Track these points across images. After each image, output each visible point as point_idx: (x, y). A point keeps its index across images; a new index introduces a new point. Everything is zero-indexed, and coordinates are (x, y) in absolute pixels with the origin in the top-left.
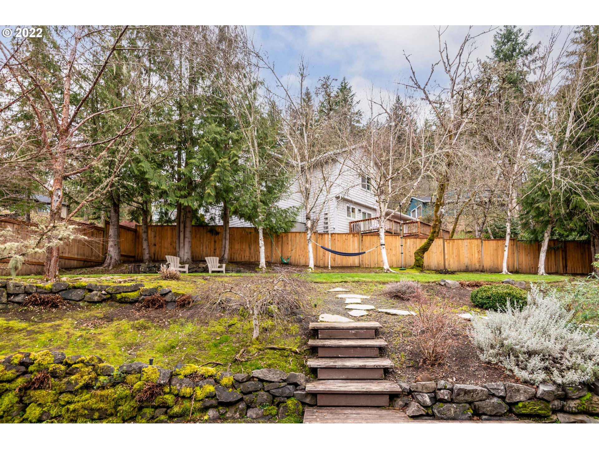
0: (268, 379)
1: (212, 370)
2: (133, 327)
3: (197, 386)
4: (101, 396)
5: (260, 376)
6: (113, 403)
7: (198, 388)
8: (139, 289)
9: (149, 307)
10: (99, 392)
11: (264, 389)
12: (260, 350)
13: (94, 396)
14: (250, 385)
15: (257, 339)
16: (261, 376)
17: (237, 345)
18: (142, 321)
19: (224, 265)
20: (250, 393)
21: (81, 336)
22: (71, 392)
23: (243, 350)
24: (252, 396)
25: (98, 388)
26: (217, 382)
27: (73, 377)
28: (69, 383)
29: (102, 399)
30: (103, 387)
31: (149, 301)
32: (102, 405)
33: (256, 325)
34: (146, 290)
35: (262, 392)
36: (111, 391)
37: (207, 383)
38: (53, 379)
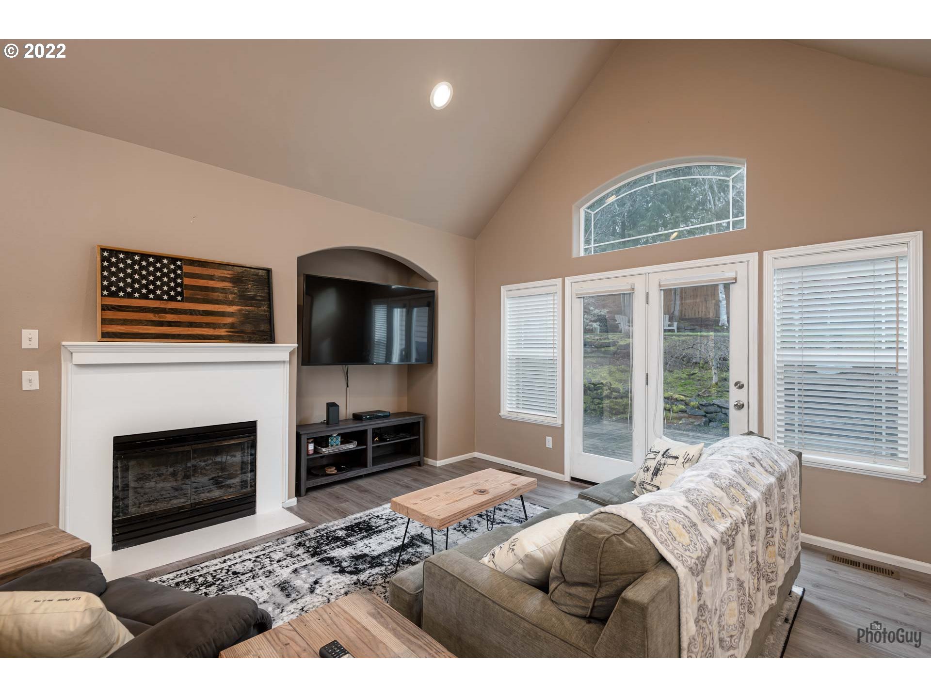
0: (725, 406)
1: (683, 397)
2: (618, 370)
3: (673, 404)
4: (616, 402)
5: (718, 404)
6: (623, 407)
7: (674, 405)
8: (616, 345)
9: (625, 358)
10: (614, 400)
11: (722, 412)
12: (719, 391)
13: (612, 402)
14: (712, 409)
15: (716, 384)
16: (720, 404)
17: (700, 387)
18: (623, 366)
19: (675, 324)
20: (712, 413)
21: (590, 372)
22: (599, 399)
23: (704, 390)
24: (713, 415)
25: (614, 398)
26: (686, 404)
27: (599, 391)
28: (597, 394)
29: (617, 404)
30: (616, 398)
31: (625, 353)
32: (617, 407)
33: (715, 373)
34: (621, 346)
35: (720, 414)
36: (620, 400)
37: (680, 404)
38: (589, 391)
